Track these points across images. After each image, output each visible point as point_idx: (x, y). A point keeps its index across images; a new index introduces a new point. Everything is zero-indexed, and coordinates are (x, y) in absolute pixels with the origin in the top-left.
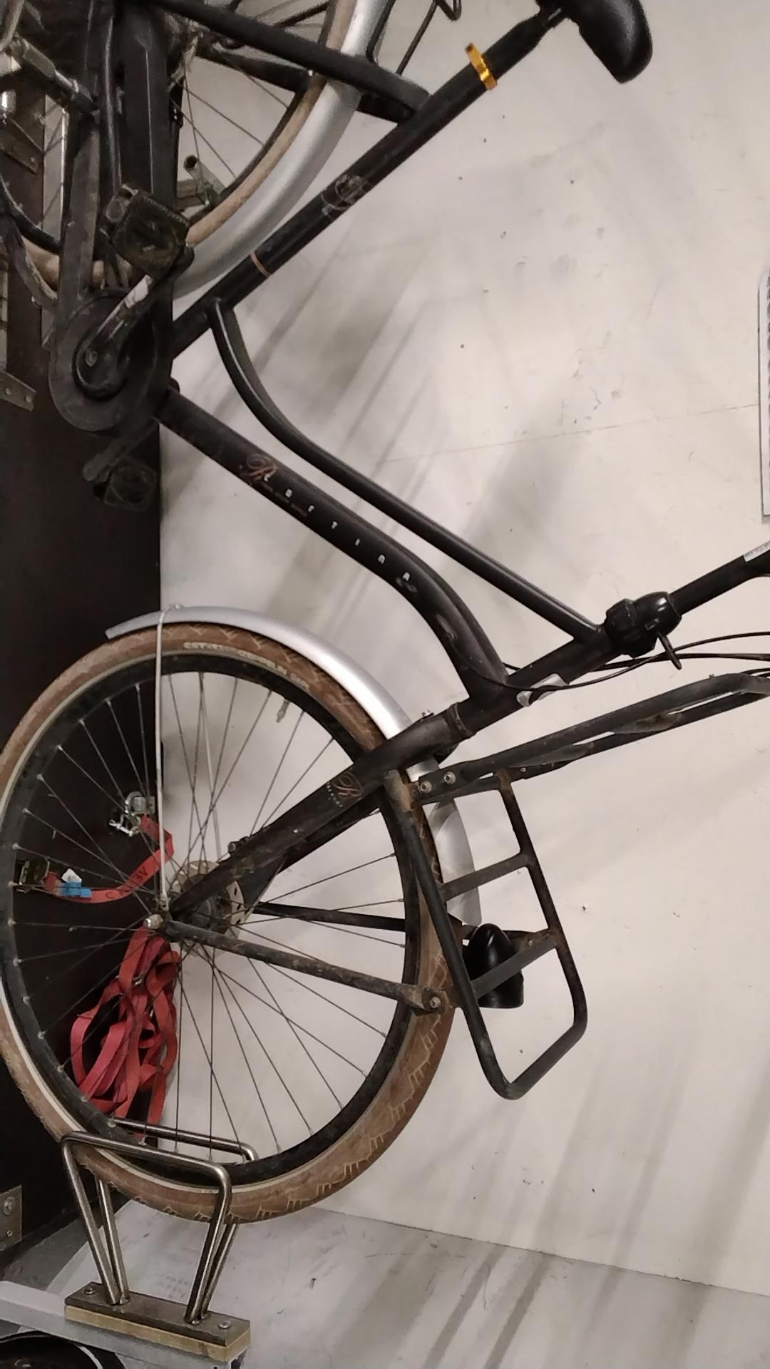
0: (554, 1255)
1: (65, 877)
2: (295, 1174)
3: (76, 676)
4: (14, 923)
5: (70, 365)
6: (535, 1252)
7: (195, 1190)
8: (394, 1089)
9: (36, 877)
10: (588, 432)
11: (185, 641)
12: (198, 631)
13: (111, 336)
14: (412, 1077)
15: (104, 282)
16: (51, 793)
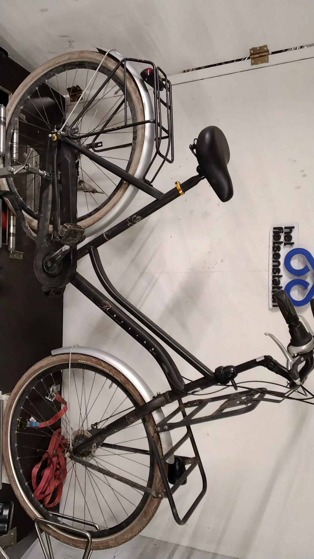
0: (195, 549)
1: (30, 420)
2: (113, 537)
3: (40, 366)
4: (17, 445)
5: (41, 263)
6: (189, 547)
7: (80, 539)
8: (145, 513)
9: (23, 426)
10: (213, 272)
11: (79, 360)
12: (82, 356)
13: (57, 259)
14: (151, 510)
15: (53, 235)
16: (31, 403)
